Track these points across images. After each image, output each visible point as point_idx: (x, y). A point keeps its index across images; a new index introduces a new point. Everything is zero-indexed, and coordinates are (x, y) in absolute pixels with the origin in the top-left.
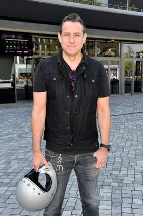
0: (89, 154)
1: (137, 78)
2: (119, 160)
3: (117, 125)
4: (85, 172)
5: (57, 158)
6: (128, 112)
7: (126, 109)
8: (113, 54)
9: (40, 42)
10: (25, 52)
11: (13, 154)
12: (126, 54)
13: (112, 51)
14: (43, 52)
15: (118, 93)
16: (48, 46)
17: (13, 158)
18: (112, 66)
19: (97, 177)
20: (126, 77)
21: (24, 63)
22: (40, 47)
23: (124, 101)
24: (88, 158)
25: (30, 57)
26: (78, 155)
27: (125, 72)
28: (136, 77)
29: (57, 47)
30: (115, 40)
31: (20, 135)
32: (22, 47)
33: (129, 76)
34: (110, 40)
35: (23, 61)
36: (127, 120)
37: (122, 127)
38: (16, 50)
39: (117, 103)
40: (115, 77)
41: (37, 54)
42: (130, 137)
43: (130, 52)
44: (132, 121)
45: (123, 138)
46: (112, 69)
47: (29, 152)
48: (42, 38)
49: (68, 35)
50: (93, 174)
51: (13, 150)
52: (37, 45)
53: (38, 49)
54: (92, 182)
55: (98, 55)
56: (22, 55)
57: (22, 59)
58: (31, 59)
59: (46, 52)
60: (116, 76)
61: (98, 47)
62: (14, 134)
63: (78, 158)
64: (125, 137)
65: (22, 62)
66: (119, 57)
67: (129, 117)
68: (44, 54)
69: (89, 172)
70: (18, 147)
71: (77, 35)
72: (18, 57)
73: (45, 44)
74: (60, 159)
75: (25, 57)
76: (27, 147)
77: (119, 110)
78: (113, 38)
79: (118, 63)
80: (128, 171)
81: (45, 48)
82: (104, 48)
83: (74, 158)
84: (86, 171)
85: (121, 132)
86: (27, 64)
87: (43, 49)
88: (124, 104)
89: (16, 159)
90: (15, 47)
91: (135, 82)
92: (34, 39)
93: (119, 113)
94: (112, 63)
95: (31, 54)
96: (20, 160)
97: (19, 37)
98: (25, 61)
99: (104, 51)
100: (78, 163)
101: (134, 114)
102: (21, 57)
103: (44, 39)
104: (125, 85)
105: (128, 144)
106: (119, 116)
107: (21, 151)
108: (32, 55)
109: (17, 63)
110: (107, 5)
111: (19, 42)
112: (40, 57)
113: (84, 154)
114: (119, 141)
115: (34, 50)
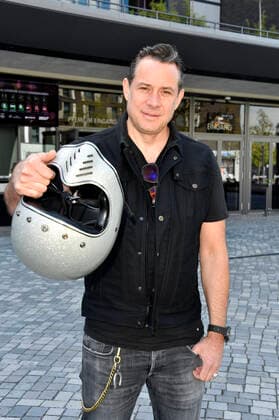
0: (183, 348)
1: (277, 180)
2: (240, 360)
3: (235, 278)
4: (173, 390)
5: (110, 358)
6: (258, 252)
7: (255, 245)
8: (227, 127)
9: (74, 98)
10: (41, 118)
11: (8, 340)
12: (255, 128)
13: (225, 120)
14: (80, 120)
15: (238, 209)
16: (91, 108)
17: (8, 347)
18: (224, 153)
19: (199, 402)
20: (255, 177)
21: (38, 141)
22: (74, 110)
23: (250, 229)
24: (179, 357)
25: (53, 129)
26: (160, 352)
27: (253, 165)
28: (276, 177)
29: (109, 110)
30: (233, 98)
31: (24, 297)
32: (37, 108)
33: (261, 174)
34: (223, 97)
35: (37, 137)
36: (258, 269)
37: (246, 283)
38: (22, 114)
39: (234, 230)
40: (231, 176)
41: (67, 123)
42: (264, 306)
43: (264, 122)
44: (267, 271)
45: (249, 308)
46: (224, 159)
47: (43, 334)
48: (78, 92)
49: (146, 88)
50: (190, 396)
51: (8, 330)
52: (68, 104)
53: (68, 112)
54: (187, 413)
55: (196, 130)
56: (35, 125)
57: (35, 133)
58: (54, 133)
59: (86, 120)
60: (233, 173)
61: (197, 111)
62: (13, 293)
63: (158, 358)
64: (254, 306)
65: (34, 139)
66: (240, 133)
67: (261, 262)
68: (81, 124)
69: (181, 390)
70: (20, 322)
71: (166, 91)
72: (26, 129)
73: (84, 103)
74: (117, 360)
75: (42, 130)
76: (40, 324)
77: (238, 247)
78: (228, 94)
79: (237, 146)
80: (263, 385)
81: (85, 111)
82: (208, 115)
83: (150, 358)
84: (175, 387)
85: (244, 295)
86: (44, 143)
87: (80, 113)
88: (250, 233)
89: (14, 351)
90: (21, 107)
91: (273, 186)
92: (61, 93)
93: (239, 254)
94: (226, 145)
95: (55, 122)
96: (23, 352)
97: (31, 86)
98: (41, 137)
99: (208, 121)
100: (159, 369)
101: (273, 257)
102: (34, 128)
103: (82, 93)
104: (253, 192)
105: (261, 323)
106: (239, 260)
107: (26, 333)
108: (56, 126)
109: (23, 141)
110: (218, 26)
111: (29, 98)
112: (73, 131)
113: (172, 349)
114: (241, 316)
115: (61, 114)
